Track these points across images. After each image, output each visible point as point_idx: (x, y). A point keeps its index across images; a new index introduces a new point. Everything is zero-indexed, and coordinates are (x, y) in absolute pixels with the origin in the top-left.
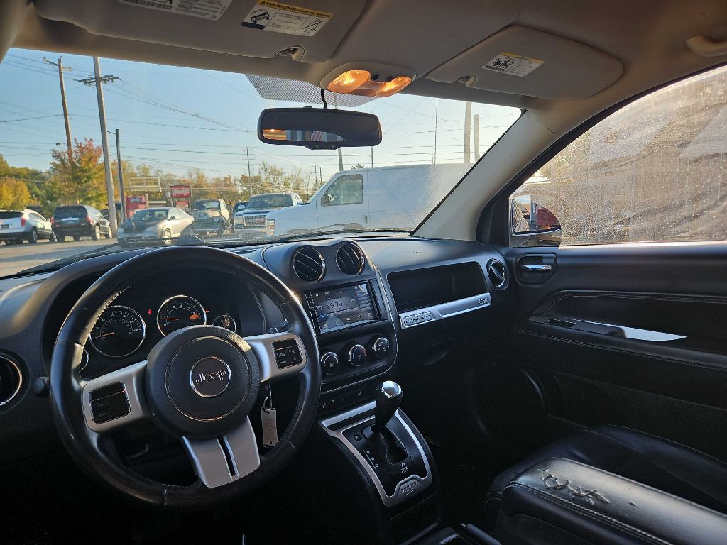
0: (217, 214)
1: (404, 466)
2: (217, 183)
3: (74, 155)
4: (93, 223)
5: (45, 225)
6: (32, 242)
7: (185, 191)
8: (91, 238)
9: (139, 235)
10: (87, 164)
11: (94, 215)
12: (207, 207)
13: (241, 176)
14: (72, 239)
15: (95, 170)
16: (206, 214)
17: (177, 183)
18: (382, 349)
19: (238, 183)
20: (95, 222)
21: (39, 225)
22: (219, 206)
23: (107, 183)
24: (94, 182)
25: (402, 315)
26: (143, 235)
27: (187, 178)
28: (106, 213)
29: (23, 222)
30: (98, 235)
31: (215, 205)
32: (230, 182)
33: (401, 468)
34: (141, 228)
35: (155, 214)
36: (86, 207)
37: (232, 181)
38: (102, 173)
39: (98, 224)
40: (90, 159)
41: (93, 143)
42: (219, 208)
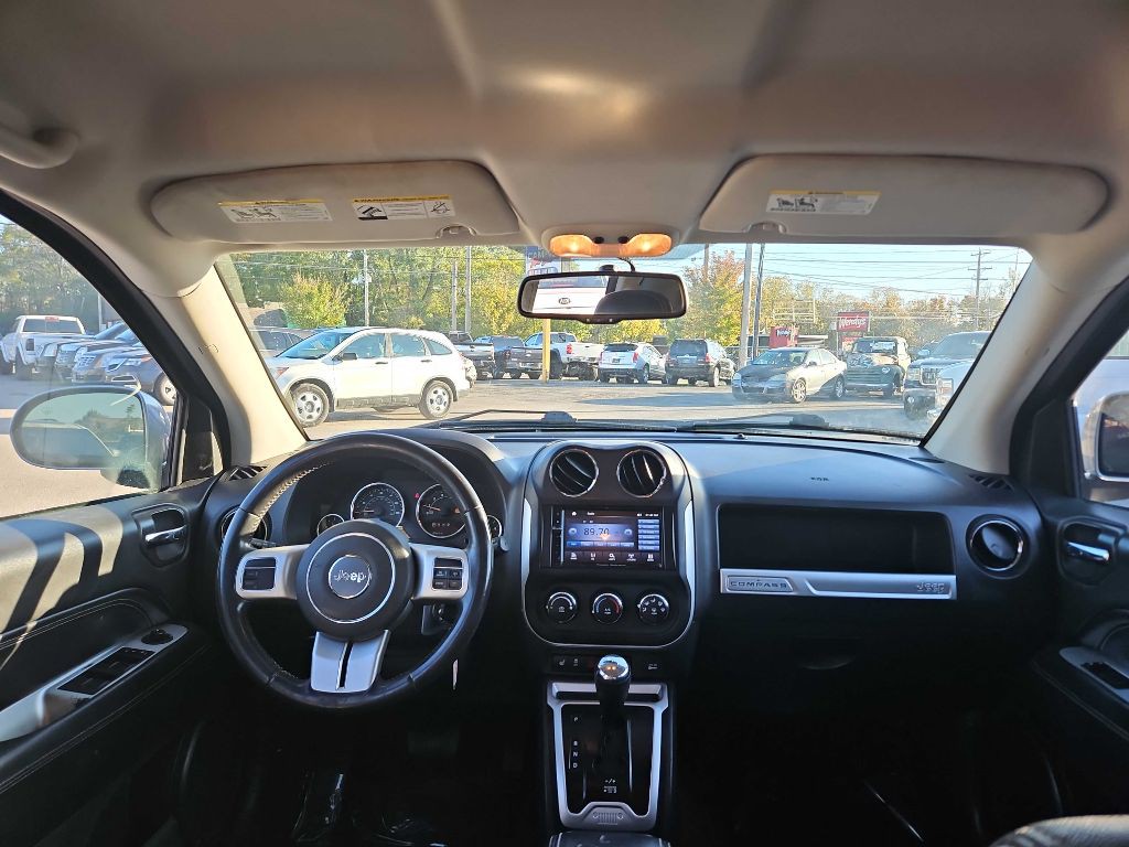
0: (889, 361)
1: (612, 784)
2: (919, 308)
3: (709, 272)
4: (713, 363)
5: (658, 361)
6: (642, 383)
7: (858, 322)
8: (707, 383)
9: (760, 385)
10: (722, 285)
11: (715, 352)
12: (875, 348)
13: (963, 298)
14: (686, 382)
15: (731, 292)
16: (870, 361)
17: (850, 309)
18: (649, 610)
19: (955, 308)
20: (716, 362)
21: (653, 363)
22: (895, 348)
23: (742, 310)
24: (728, 308)
25: (724, 572)
26: (766, 386)
27: (870, 301)
28: (733, 353)
29: (635, 357)
30: (716, 382)
31: (888, 346)
32: (941, 306)
33: (607, 784)
34: (763, 377)
35: (789, 358)
36: (707, 341)
37: (946, 306)
38: (740, 294)
39: (718, 366)
40: (727, 279)
41: (735, 256)
42: (894, 351)
